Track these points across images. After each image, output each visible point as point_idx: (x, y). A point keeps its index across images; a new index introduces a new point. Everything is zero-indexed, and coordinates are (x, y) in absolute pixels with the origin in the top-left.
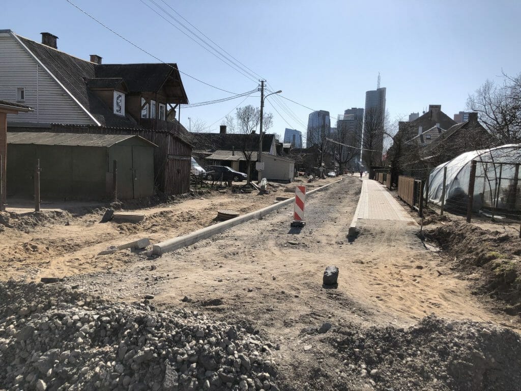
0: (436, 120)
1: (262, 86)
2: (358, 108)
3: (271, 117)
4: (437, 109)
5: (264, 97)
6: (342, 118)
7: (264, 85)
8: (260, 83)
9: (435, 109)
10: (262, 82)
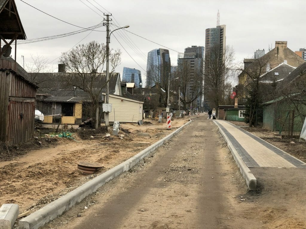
0: (283, 57)
1: (108, 20)
2: (198, 46)
3: (118, 54)
4: (284, 45)
5: (110, 33)
6: (182, 56)
7: (110, 19)
8: (106, 17)
9: (282, 45)
10: (108, 16)
